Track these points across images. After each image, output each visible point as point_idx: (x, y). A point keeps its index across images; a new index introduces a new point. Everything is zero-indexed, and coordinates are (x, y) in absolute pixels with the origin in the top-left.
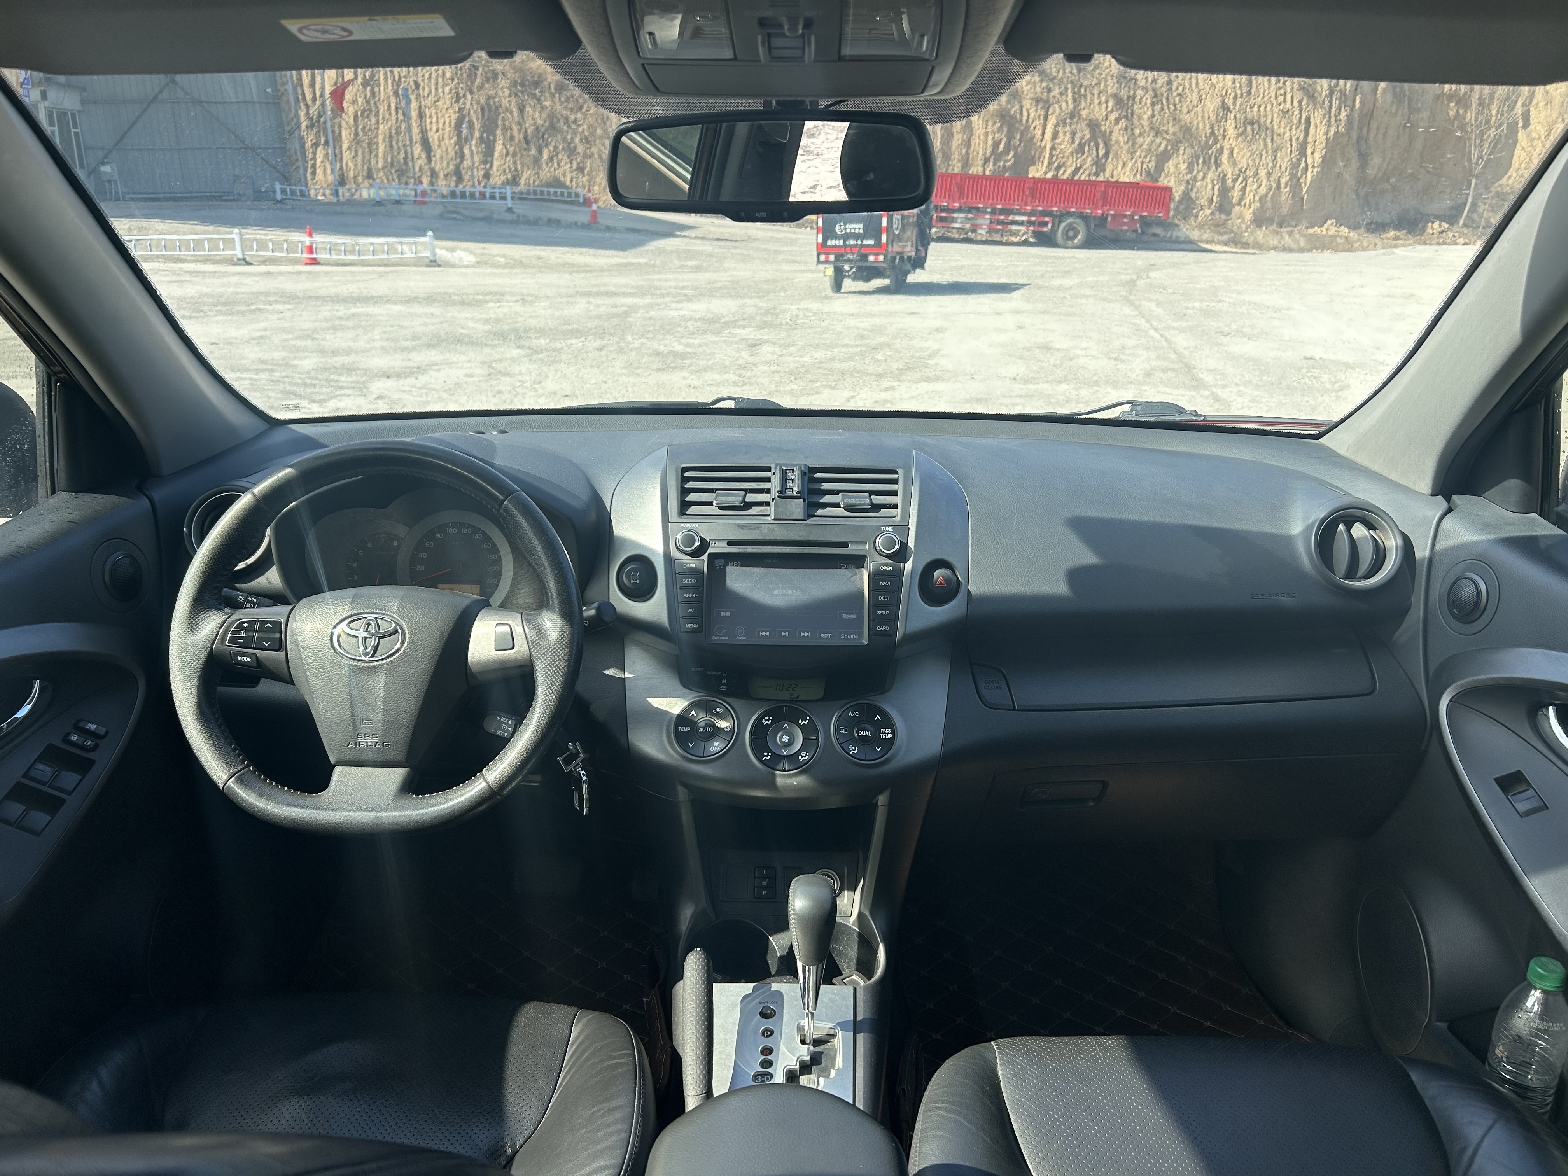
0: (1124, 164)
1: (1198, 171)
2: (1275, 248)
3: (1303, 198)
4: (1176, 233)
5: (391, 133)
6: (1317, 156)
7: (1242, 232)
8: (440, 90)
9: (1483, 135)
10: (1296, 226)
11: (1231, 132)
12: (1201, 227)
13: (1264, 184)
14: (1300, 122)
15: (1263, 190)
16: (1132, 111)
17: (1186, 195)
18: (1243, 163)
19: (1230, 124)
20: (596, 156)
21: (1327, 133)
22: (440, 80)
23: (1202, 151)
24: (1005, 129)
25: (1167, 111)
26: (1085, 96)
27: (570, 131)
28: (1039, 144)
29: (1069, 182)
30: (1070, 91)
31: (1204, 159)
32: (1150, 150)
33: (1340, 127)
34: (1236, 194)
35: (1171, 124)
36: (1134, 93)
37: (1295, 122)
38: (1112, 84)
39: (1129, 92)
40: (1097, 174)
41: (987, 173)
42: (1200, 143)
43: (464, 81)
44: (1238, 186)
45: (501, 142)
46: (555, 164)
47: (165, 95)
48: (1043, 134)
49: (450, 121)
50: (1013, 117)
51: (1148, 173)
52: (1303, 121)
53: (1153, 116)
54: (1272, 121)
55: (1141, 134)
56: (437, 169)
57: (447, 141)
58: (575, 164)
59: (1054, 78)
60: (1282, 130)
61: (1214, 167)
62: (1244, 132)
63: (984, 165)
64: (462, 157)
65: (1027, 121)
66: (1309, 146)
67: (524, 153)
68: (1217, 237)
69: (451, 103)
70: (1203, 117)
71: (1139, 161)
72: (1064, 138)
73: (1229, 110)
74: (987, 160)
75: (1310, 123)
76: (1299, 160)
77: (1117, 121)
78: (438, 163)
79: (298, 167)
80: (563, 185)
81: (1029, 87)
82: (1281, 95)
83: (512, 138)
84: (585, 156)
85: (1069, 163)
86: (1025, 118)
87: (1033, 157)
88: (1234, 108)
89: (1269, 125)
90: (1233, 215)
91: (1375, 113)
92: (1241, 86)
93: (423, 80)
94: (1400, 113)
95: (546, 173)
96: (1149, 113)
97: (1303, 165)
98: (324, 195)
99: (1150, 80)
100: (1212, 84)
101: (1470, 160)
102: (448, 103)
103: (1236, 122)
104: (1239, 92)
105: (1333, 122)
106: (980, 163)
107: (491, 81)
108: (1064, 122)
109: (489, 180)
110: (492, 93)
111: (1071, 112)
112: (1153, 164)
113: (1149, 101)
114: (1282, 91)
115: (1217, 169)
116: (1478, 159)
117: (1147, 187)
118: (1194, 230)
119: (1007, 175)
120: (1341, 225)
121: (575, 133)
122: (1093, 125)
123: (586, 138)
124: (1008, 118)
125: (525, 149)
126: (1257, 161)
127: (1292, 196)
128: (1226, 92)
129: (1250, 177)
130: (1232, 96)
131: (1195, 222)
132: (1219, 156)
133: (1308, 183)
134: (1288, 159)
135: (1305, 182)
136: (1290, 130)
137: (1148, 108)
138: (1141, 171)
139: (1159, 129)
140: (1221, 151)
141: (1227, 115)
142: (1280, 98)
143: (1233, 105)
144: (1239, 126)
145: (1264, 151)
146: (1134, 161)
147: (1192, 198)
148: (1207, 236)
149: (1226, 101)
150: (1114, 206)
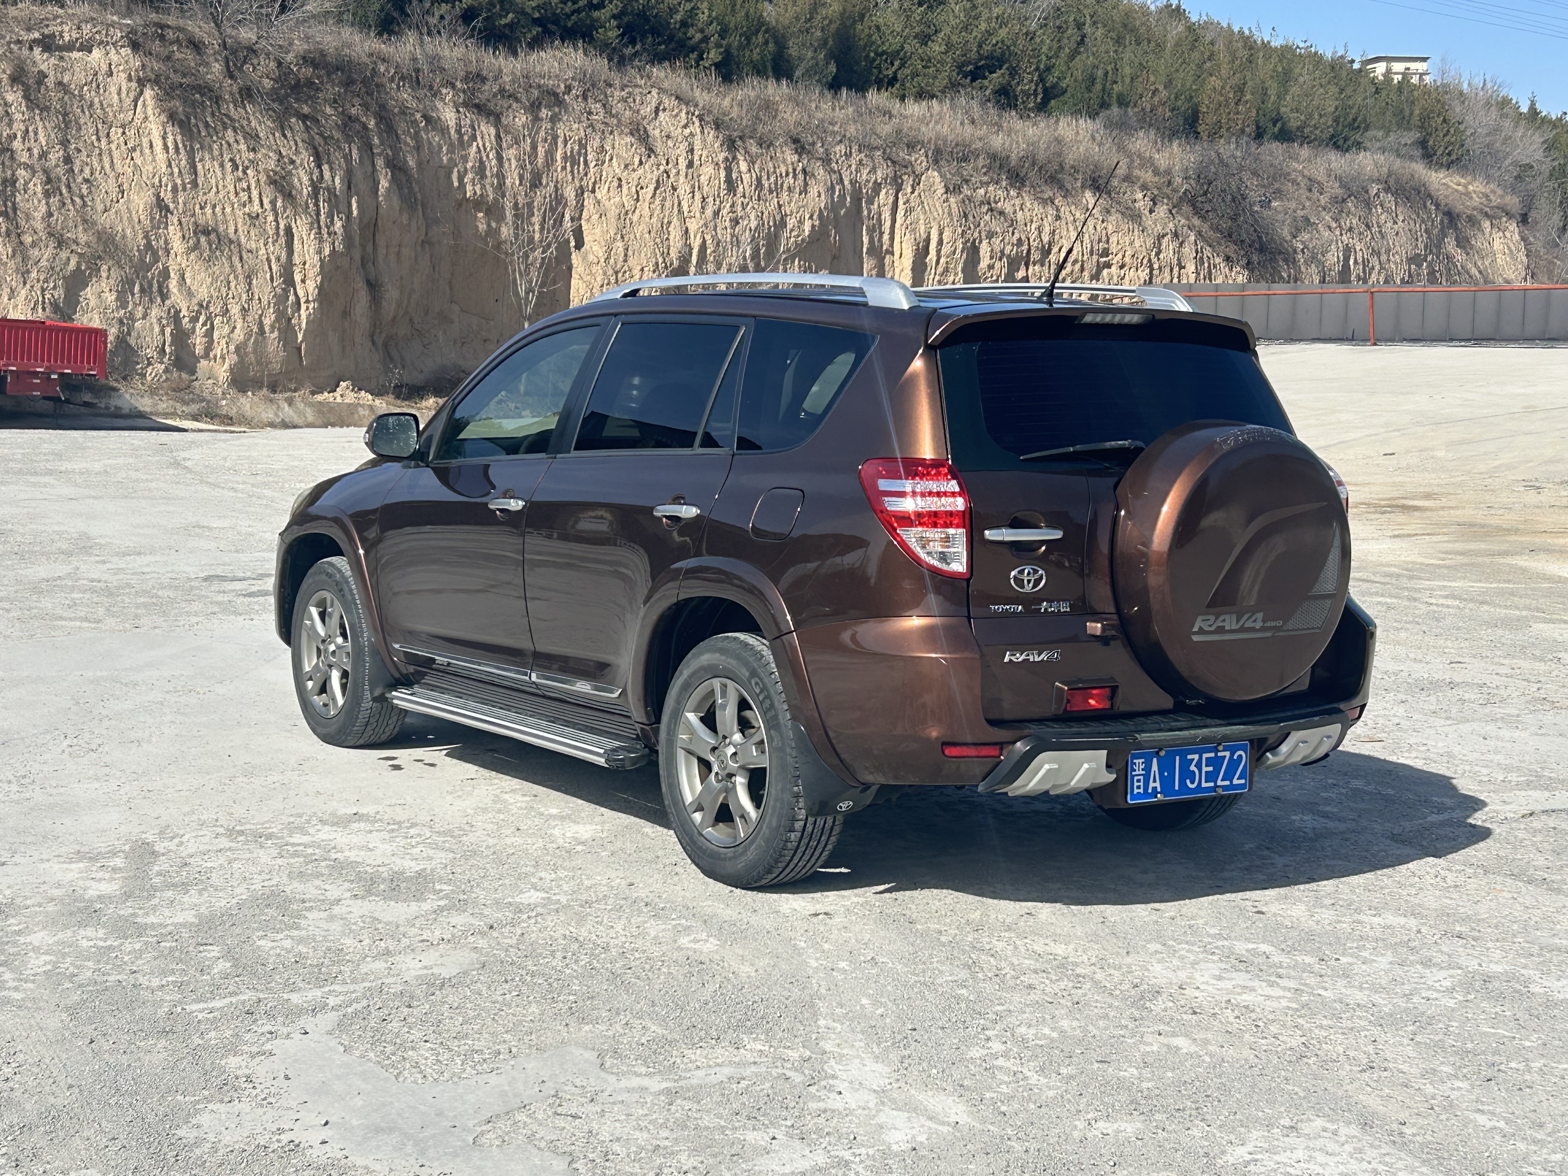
0: (12, 292)
1: (136, 305)
2: (272, 425)
3: (300, 349)
4: (113, 402)
6: (311, 285)
7: (217, 401)
9: (528, 257)
10: (295, 391)
11: (177, 245)
12: (153, 391)
13: (239, 326)
14: (278, 234)
15: (239, 335)
16: (14, 204)
17: (122, 342)
18: (203, 293)
19: (173, 232)
21: (319, 252)
23: (137, 273)
25: (71, 207)
31: (141, 285)
32: (52, 268)
33: (336, 244)
34: (198, 341)
35: (81, 228)
36: (13, 175)
37: (271, 233)
42: (131, 261)
44: (200, 330)
51: (55, 306)
52: (282, 233)
53: (50, 215)
54: (236, 231)
55: (34, 244)
60: (253, 245)
61: (159, 299)
62: (196, 247)
66: (297, 270)
68: (180, 408)
70: (130, 219)
71: (38, 286)
73: (168, 210)
75: (293, 235)
76: (286, 291)
82: (244, 190)
88: (176, 208)
89: (232, 236)
90: (199, 374)
91: (380, 221)
92: (180, 172)
94: (414, 224)
96: (43, 209)
97: (292, 298)
99: (36, 151)
100: (136, 166)
101: (517, 294)
103: (182, 229)
104: (179, 182)
105: (326, 236)
112: (60, 293)
113: (39, 189)
114: (245, 185)
115: (163, 301)
116: (527, 293)
118: (142, 396)
120: (360, 389)
126: (224, 291)
127: (284, 345)
128: (160, 181)
129: (216, 316)
130: (169, 188)
131: (143, 384)
132: (164, 282)
133: (304, 326)
134: (269, 290)
135: (299, 325)
136: (265, 245)
137: (40, 201)
138: (43, 302)
139: (62, 236)
140: (165, 274)
141: (167, 218)
142: (242, 194)
143: (174, 202)
144: (187, 236)
145: (232, 276)
146: (28, 286)
147: (130, 346)
148: (164, 406)
149: (162, 195)
150: (16, 359)
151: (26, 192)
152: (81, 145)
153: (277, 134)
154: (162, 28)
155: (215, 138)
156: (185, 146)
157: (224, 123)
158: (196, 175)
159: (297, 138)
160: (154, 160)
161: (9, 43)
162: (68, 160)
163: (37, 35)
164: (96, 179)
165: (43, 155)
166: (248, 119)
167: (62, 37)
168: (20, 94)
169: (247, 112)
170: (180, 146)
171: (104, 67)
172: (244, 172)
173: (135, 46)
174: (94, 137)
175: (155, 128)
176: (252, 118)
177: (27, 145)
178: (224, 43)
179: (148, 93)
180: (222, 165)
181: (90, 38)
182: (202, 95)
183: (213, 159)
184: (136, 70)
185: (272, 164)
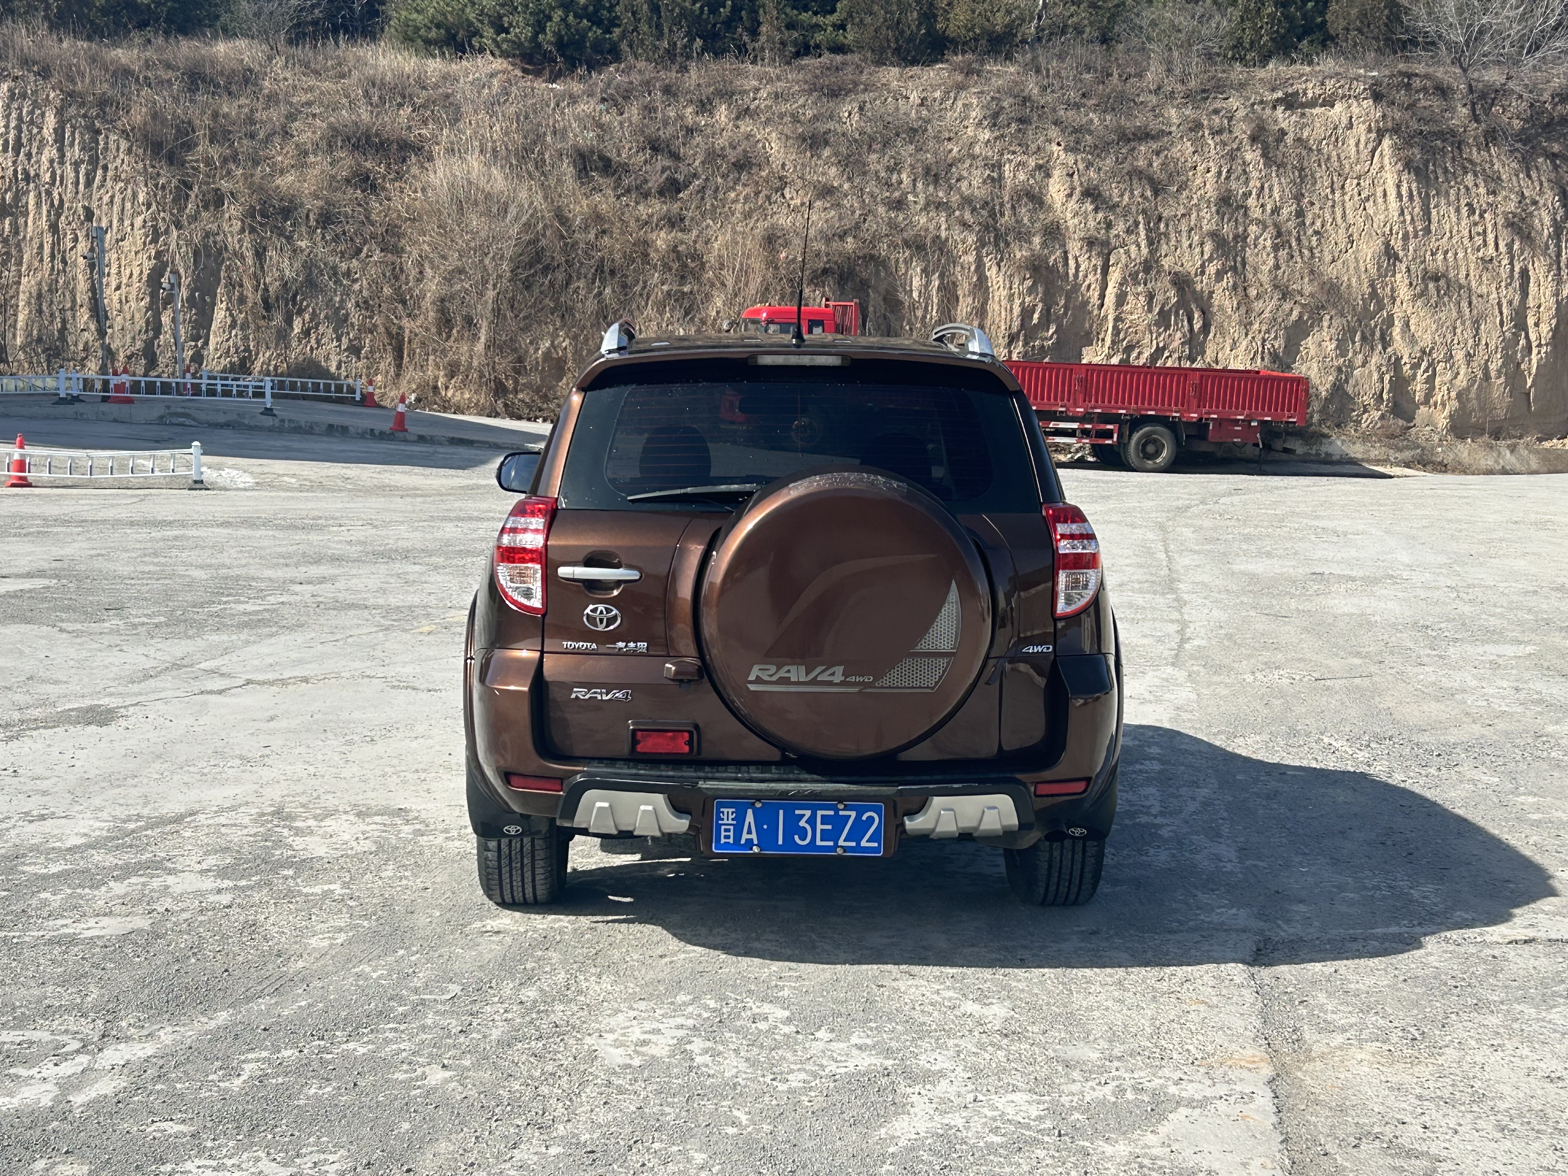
0: (1234, 343)
1: (1355, 353)
2: (1490, 472)
3: (1528, 394)
4: (1324, 449)
5: (40, 290)
6: (1545, 328)
7: (1433, 448)
8: (127, 223)
10: (1520, 438)
11: (1404, 292)
12: (1365, 438)
13: (1462, 372)
14: (1511, 276)
15: (1462, 382)
16: (1243, 259)
17: (1338, 389)
18: (1426, 340)
19: (1401, 279)
20: (381, 329)
21: (1557, 295)
22: (128, 205)
23: (1359, 321)
24: (1040, 289)
25: (1299, 260)
26: (1166, 235)
27: (340, 290)
28: (1096, 312)
29: (1149, 369)
30: (1141, 226)
31: (1363, 333)
32: (1275, 320)
34: (1419, 388)
35: (1306, 280)
36: (1245, 230)
37: (1504, 276)
38: (1208, 216)
39: (1236, 228)
40: (1192, 359)
41: (1015, 357)
42: (1354, 309)
43: (167, 208)
44: (1421, 376)
45: (224, 305)
46: (313, 341)
48: (1102, 296)
49: (142, 272)
50: (1052, 270)
51: (1275, 356)
52: (1516, 276)
53: (1277, 267)
54: (1467, 275)
55: (1258, 297)
56: (113, 347)
57: (133, 304)
58: (345, 340)
59: (1116, 205)
60: (1484, 290)
61: (1380, 347)
62: (1424, 293)
63: (1010, 344)
64: (157, 328)
65: (1076, 275)
66: (1530, 313)
67: (262, 323)
68: (1393, 455)
69: (144, 243)
70: (1357, 269)
71: (1259, 338)
72: (1136, 305)
73: (1397, 258)
74: (1012, 339)
75: (1528, 278)
76: (1516, 336)
77: (1220, 275)
78: (118, 335)
80: (326, 374)
81: (1076, 221)
82: (1479, 234)
83: (242, 300)
84: (363, 329)
85: (1147, 340)
86: (1072, 271)
87: (1088, 333)
88: (1406, 255)
89: (1463, 281)
90: (1418, 420)
92: (1412, 219)
93: (99, 207)
95: (297, 352)
96: (1271, 262)
97: (1523, 342)
99: (1269, 208)
100: (1368, 216)
102: (139, 242)
103: (1409, 276)
104: (1410, 229)
106: (1003, 342)
107: (212, 209)
108: (1134, 276)
109: (201, 364)
110: (214, 227)
111: (1146, 261)
112: (1280, 344)
113: (1269, 243)
114: (1480, 229)
115: (1385, 349)
117: (1274, 379)
118: (1354, 443)
119: (1047, 360)
121: (347, 293)
122: (1181, 282)
123: (366, 302)
124: (1044, 272)
125: (264, 317)
126: (1449, 336)
127: (1510, 391)
128: (1391, 230)
129: (1439, 362)
130: (1400, 236)
131: (1356, 430)
132: (1388, 329)
133: (1534, 371)
134: (1498, 335)
135: (1529, 369)
136: (1497, 289)
137: (1268, 255)
138: (1263, 352)
139: (1287, 287)
140: (1390, 321)
141: (1395, 266)
142: (1477, 238)
143: (1403, 250)
144: (1414, 283)
145: (1459, 322)
146: (1249, 337)
147: (1347, 394)
148: (1377, 453)
149: (1392, 243)
150: (1217, 407)
151: (1256, 247)
152: (1314, 199)
153: (1521, 176)
154: (1409, 77)
155: (1452, 183)
156: (1420, 193)
157: (1464, 168)
158: (1430, 222)
159: (1543, 179)
160: (1387, 209)
161: (1253, 105)
162: (1300, 214)
163: (1280, 94)
164: (1326, 231)
165: (1276, 210)
166: (1491, 161)
167: (1305, 94)
168: (1259, 152)
169: (1490, 155)
170: (1415, 193)
171: (1345, 121)
172: (1481, 216)
173: (1377, 97)
174: (1328, 190)
175: (1390, 178)
176: (1495, 160)
177: (1261, 201)
178: (1470, 86)
179: (1387, 142)
180: (1458, 210)
181: (1333, 94)
182: (1444, 141)
183: (1449, 204)
184: (1377, 121)
185: (1511, 206)
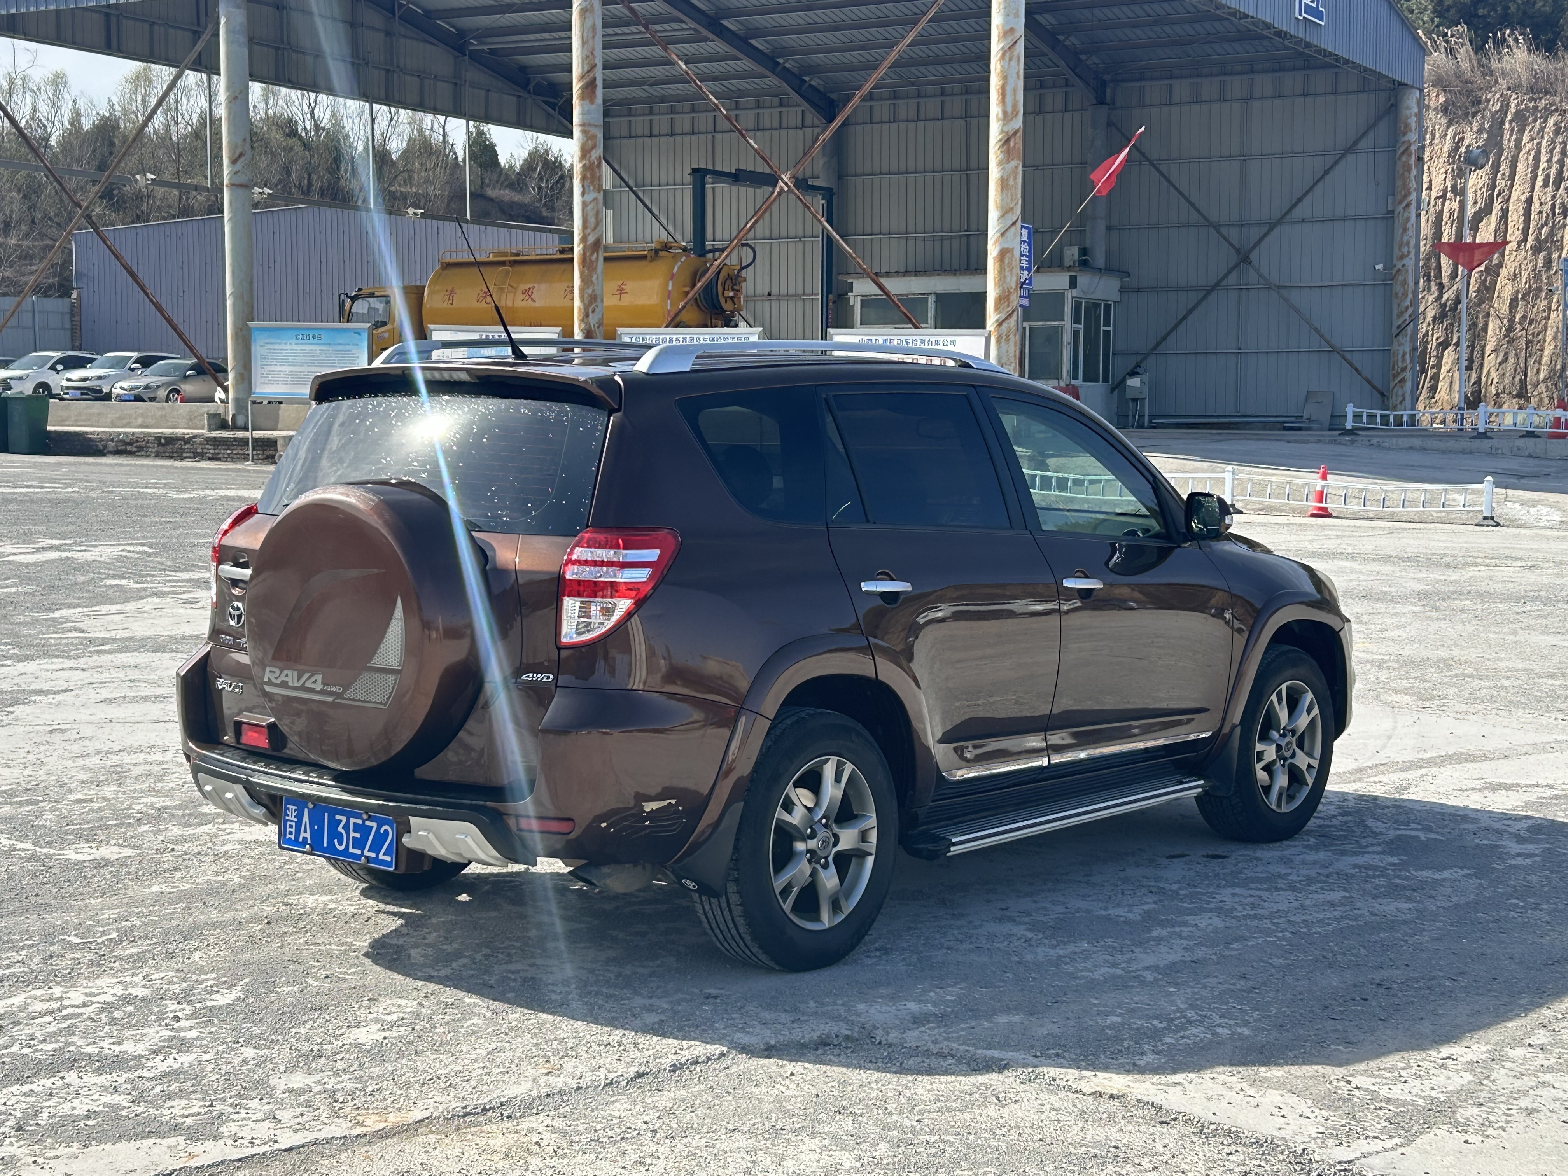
47: (1232, 278)
79: (1403, 380)
98: (1443, 422)
